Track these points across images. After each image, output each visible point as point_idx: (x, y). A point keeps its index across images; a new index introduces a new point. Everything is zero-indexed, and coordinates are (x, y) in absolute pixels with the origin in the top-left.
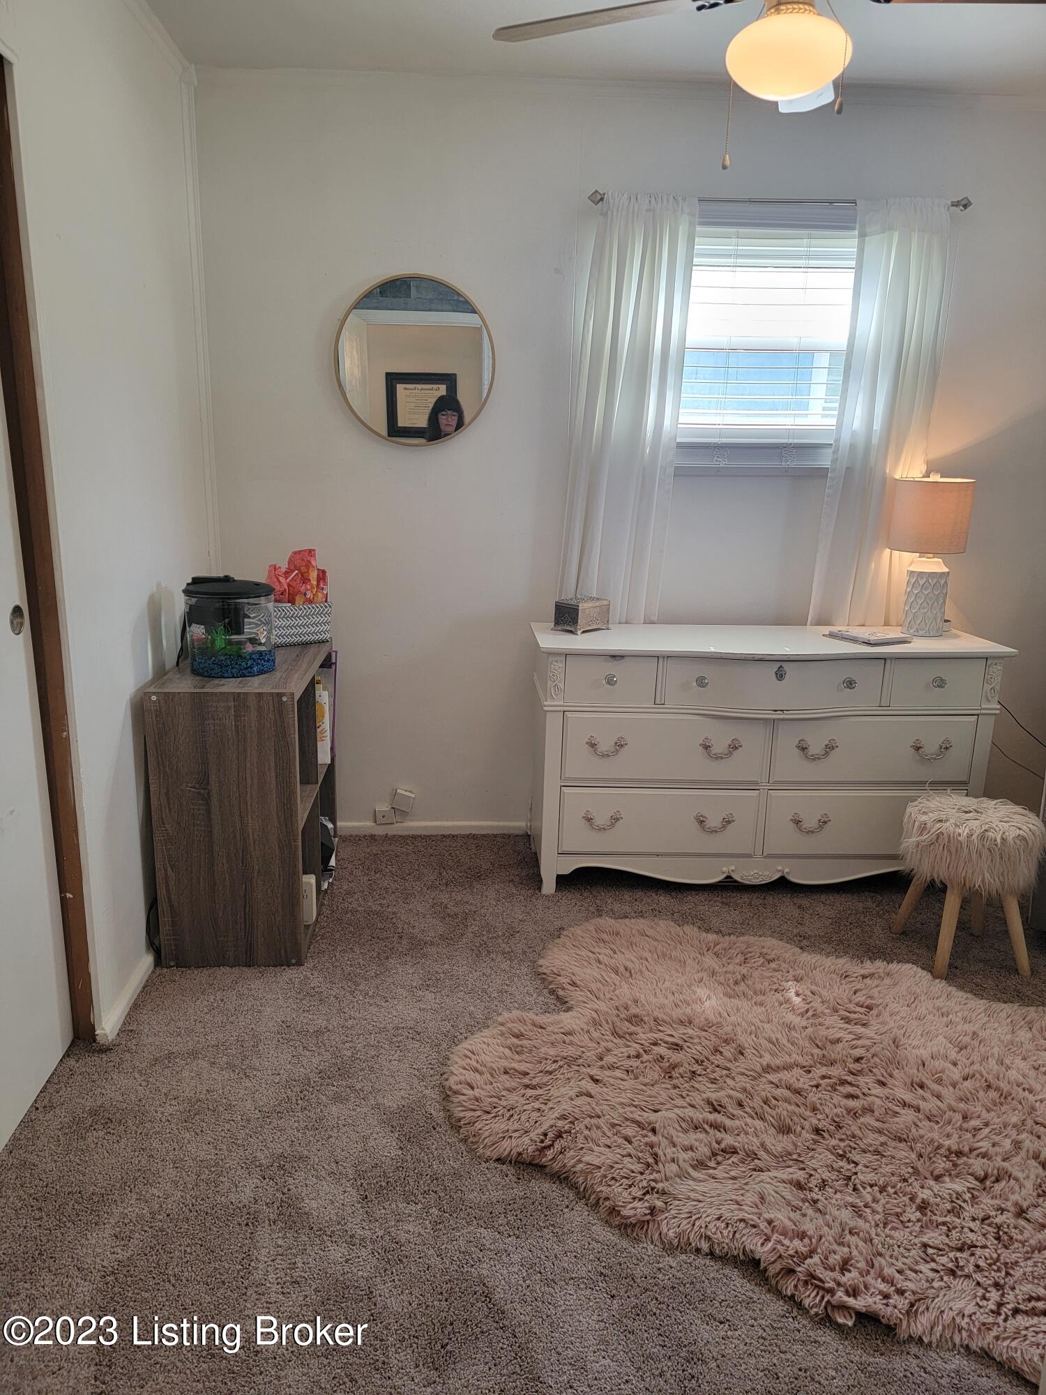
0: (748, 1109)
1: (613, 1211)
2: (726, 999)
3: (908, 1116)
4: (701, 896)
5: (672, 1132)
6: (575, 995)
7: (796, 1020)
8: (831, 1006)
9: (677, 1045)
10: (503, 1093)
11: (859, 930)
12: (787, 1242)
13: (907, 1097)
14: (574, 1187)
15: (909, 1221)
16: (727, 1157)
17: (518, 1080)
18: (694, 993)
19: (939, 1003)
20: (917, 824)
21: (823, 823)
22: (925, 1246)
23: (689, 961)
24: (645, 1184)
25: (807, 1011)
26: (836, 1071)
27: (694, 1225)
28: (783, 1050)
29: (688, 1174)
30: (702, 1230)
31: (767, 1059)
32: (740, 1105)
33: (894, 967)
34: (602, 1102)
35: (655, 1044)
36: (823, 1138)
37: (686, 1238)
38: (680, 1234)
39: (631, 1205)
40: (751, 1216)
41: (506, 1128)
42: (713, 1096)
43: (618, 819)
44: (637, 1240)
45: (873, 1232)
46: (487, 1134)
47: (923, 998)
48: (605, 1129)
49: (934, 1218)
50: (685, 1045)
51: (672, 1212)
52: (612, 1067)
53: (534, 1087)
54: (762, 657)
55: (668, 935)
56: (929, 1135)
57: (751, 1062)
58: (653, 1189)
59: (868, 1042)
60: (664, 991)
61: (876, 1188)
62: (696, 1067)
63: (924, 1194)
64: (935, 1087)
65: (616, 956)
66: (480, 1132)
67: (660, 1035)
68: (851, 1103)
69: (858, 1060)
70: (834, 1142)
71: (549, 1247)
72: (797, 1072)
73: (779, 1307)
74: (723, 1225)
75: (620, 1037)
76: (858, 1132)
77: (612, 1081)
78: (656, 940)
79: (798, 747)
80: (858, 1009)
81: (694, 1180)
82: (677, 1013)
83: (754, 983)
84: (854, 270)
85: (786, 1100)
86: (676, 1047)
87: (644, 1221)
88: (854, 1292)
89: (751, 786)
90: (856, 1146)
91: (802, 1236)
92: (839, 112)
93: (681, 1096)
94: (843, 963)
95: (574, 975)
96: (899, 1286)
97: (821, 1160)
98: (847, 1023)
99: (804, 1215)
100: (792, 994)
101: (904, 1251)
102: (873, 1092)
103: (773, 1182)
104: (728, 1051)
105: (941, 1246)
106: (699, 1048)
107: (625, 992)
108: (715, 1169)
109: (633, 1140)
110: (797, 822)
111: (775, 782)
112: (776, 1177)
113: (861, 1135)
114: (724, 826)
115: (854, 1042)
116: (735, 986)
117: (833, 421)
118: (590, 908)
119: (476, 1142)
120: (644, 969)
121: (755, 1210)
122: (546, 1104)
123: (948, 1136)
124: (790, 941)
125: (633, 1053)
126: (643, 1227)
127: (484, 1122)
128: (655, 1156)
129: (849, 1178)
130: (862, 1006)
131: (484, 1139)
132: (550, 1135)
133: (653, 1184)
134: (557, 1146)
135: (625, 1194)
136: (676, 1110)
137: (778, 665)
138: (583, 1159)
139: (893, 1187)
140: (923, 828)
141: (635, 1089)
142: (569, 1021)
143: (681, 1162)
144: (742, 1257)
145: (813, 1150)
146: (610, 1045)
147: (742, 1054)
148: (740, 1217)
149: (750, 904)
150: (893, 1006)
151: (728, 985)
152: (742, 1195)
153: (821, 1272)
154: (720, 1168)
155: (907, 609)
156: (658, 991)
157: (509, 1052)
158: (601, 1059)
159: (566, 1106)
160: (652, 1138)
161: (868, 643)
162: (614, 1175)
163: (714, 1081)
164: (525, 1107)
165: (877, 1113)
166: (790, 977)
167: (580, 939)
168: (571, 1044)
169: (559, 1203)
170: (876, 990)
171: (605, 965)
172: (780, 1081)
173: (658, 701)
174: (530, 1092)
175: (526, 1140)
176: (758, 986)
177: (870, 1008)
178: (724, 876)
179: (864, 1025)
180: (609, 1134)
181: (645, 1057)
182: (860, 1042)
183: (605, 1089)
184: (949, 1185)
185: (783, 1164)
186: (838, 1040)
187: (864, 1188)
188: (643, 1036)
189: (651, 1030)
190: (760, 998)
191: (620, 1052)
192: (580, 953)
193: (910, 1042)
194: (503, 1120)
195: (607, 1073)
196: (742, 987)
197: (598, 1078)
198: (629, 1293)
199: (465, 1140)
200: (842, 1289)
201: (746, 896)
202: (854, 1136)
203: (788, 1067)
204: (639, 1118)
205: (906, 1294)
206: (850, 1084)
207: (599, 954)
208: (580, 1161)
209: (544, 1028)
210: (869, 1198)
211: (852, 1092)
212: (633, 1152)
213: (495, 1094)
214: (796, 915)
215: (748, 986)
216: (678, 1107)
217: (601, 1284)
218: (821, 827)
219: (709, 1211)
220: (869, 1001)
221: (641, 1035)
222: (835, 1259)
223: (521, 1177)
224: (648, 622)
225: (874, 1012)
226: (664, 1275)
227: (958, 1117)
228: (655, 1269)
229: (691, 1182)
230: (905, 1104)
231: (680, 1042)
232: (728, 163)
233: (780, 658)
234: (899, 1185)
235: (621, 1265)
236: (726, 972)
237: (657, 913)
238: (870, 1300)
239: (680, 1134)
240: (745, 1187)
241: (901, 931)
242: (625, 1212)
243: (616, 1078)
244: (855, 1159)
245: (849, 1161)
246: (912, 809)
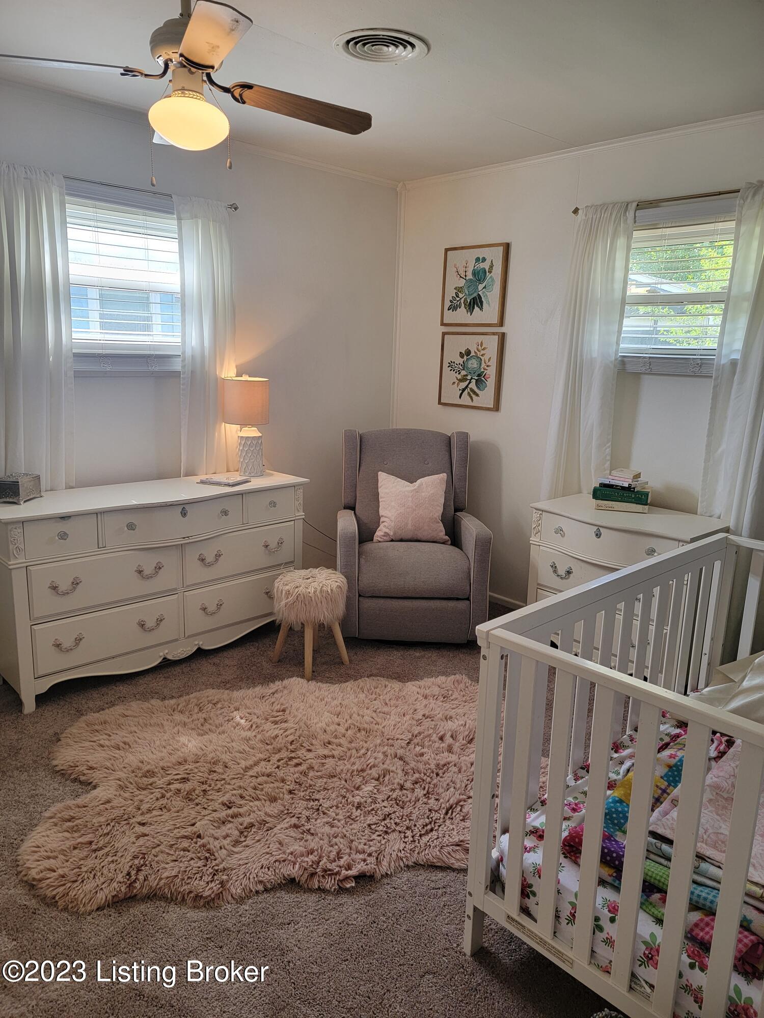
0: (247, 798)
1: (198, 897)
2: (200, 738)
3: (330, 762)
4: (148, 678)
5: (212, 831)
6: (96, 776)
7: (249, 734)
8: (263, 717)
9: (184, 778)
10: (80, 863)
11: (254, 667)
12: (306, 859)
13: (326, 752)
14: (164, 898)
15: (356, 817)
16: (249, 830)
17: (86, 849)
18: (178, 741)
19: (317, 694)
20: (284, 592)
21: (219, 606)
22: (369, 825)
23: (165, 723)
24: (211, 870)
25: (252, 726)
26: (284, 754)
27: (249, 879)
28: (249, 754)
29: (233, 851)
30: (256, 879)
31: (243, 764)
32: (242, 797)
33: (286, 682)
34: (156, 835)
35: (169, 784)
36: (295, 794)
37: (248, 889)
38: (244, 889)
39: (208, 888)
40: (281, 856)
41: (96, 885)
42: (225, 799)
43: (81, 639)
44: (219, 907)
45: (344, 831)
46: (82, 896)
47: (308, 694)
48: (167, 851)
49: (366, 809)
50: (190, 776)
51: (234, 878)
52: (149, 811)
53: (101, 849)
54: (172, 503)
55: (141, 710)
56: (345, 768)
57: (236, 769)
58: (217, 871)
59: (293, 730)
60: (157, 749)
61: (334, 808)
62: (205, 787)
63: (357, 799)
64: (337, 741)
65: (111, 738)
66: (76, 897)
67: (169, 778)
68: (301, 768)
69: (292, 743)
70: (302, 794)
71: (165, 942)
72: (263, 763)
73: (314, 897)
74: (267, 870)
75: (144, 789)
76: (311, 783)
77: (155, 819)
78: (135, 717)
79: (199, 559)
80: (278, 714)
81: (237, 853)
82: (174, 759)
83: (214, 721)
84: (177, 240)
85: (266, 783)
86: (185, 780)
87: (219, 893)
88: (349, 867)
89: (171, 592)
90: (314, 790)
91: (311, 852)
92: (230, 167)
93: (204, 808)
94: (259, 690)
95: (88, 762)
96: (368, 852)
97: (300, 806)
98: (275, 724)
99: (306, 841)
100: (238, 718)
101: (362, 833)
102: (308, 757)
103: (281, 832)
104: (219, 768)
105: (377, 822)
106: (200, 774)
107: (132, 759)
108: (245, 841)
109: (189, 848)
110: (204, 609)
111: (188, 586)
112: (282, 828)
113: (314, 784)
114: (158, 624)
115: (285, 734)
116: (203, 727)
117: (179, 340)
118: (71, 712)
119: (75, 906)
120: (137, 739)
121: (280, 852)
122: (116, 855)
123: (354, 764)
124: (218, 687)
125: (159, 796)
126: (219, 897)
127: (76, 889)
128: (208, 851)
129: (318, 810)
130: (279, 711)
131: (82, 900)
132: (133, 873)
133: (216, 868)
134: (141, 877)
135: (202, 883)
136: (206, 818)
137: (182, 507)
138: (162, 877)
139: (341, 803)
140: (288, 593)
141: (173, 817)
142: (102, 794)
143: (226, 846)
144: (284, 882)
145: (293, 803)
146: (140, 797)
147: (227, 767)
148: (274, 859)
149: (183, 673)
150: (296, 705)
151: (198, 728)
152: (269, 847)
153: (329, 866)
154: (248, 839)
155: (242, 460)
156: (153, 750)
157: (68, 833)
158: (139, 809)
159: (133, 849)
160: (200, 842)
161: (229, 485)
162: (189, 875)
163: (219, 790)
164: (102, 864)
165: (316, 768)
166: (233, 709)
167: (79, 735)
168: (113, 808)
169: (157, 913)
170: (282, 699)
171: (108, 746)
172: (257, 773)
173: (101, 545)
174: (100, 853)
175: (115, 885)
176: (217, 722)
177: (284, 711)
178: (162, 658)
179: (285, 721)
180: (172, 852)
181: (168, 795)
182: (288, 732)
183: (153, 827)
184: (366, 789)
185: (281, 820)
186: (277, 736)
187: (329, 811)
188: (160, 782)
189: (163, 777)
190: (221, 729)
191: (148, 799)
192: (83, 745)
193: (312, 721)
194: (89, 881)
195: (148, 816)
196: (207, 726)
197: (144, 821)
198: (230, 940)
199: (65, 909)
200: (343, 869)
201: (178, 668)
202: (310, 786)
203: (256, 764)
204: (186, 834)
205: (373, 854)
206: (295, 758)
207: (99, 740)
208: (161, 879)
209: (87, 806)
210: (334, 814)
211: (298, 762)
212: (194, 856)
213: (74, 867)
214: (215, 670)
215: (210, 724)
216: (205, 816)
217: (210, 945)
218: (219, 609)
219: (254, 866)
220: (283, 707)
221: (158, 782)
222: (333, 855)
223: (121, 911)
224: (69, 487)
225: (287, 712)
226: (245, 917)
227: (354, 751)
228: (238, 917)
229: (236, 856)
230: (325, 757)
231: (186, 776)
232: (155, 182)
233: (182, 502)
234: (343, 801)
235: (216, 926)
236: (193, 721)
237: (122, 699)
238: (359, 866)
239: (216, 830)
240: (267, 842)
241: (277, 661)
242: (206, 894)
243: (156, 816)
244: (317, 798)
245: (314, 800)
246: (278, 584)
